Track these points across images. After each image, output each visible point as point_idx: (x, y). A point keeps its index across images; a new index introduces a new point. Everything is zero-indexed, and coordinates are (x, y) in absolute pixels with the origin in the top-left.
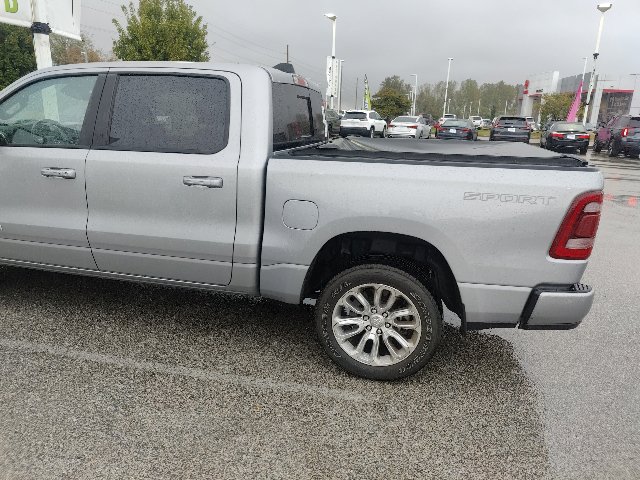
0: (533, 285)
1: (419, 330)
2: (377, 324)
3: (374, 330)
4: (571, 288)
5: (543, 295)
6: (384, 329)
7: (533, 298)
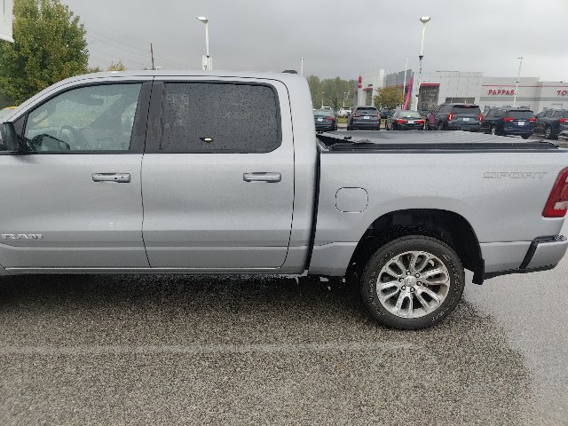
0: (532, 239)
1: (448, 284)
2: (410, 284)
3: (408, 289)
4: (553, 238)
5: (539, 245)
6: (416, 287)
7: (532, 249)
